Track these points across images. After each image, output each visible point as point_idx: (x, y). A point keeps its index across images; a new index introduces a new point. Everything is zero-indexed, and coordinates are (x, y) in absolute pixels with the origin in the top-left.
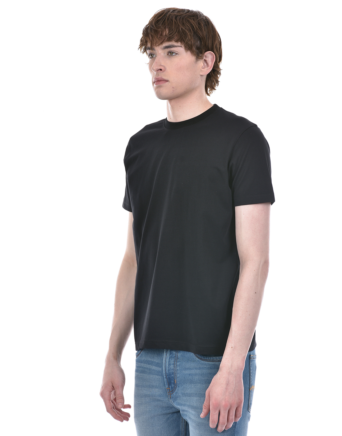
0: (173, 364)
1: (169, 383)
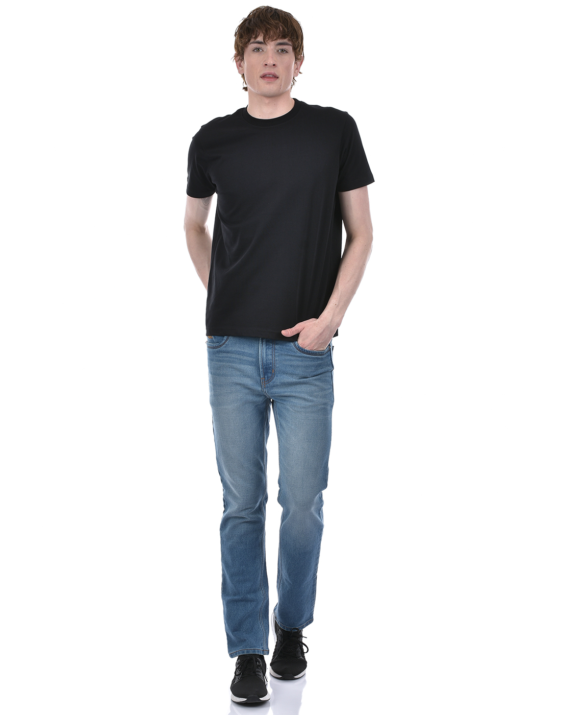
0: (271, 355)
1: (265, 373)
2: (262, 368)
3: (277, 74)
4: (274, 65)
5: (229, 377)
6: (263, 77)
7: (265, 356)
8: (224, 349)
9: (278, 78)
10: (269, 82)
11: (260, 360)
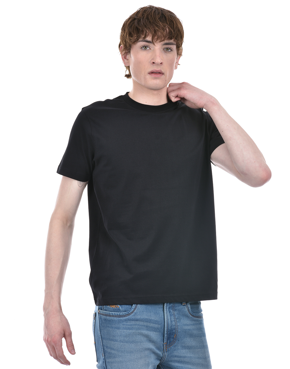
1: (168, 338)
2: (167, 334)
3: (163, 71)
4: (161, 63)
5: (139, 344)
6: (152, 73)
7: (170, 323)
8: (133, 317)
9: (163, 74)
10: (156, 78)
11: (166, 326)
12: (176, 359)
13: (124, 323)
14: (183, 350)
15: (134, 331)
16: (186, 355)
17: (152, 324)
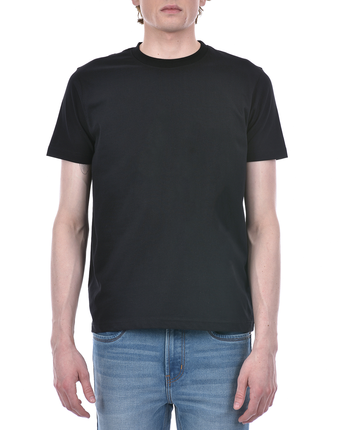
0: (180, 347)
1: (171, 370)
2: (169, 363)
3: (180, 6)
5: (124, 379)
6: (163, 10)
7: (173, 349)
8: (120, 343)
9: (181, 10)
10: (171, 15)
11: (167, 353)
12: (184, 397)
13: (110, 350)
14: (193, 385)
15: (119, 361)
16: (197, 392)
17: (146, 352)
